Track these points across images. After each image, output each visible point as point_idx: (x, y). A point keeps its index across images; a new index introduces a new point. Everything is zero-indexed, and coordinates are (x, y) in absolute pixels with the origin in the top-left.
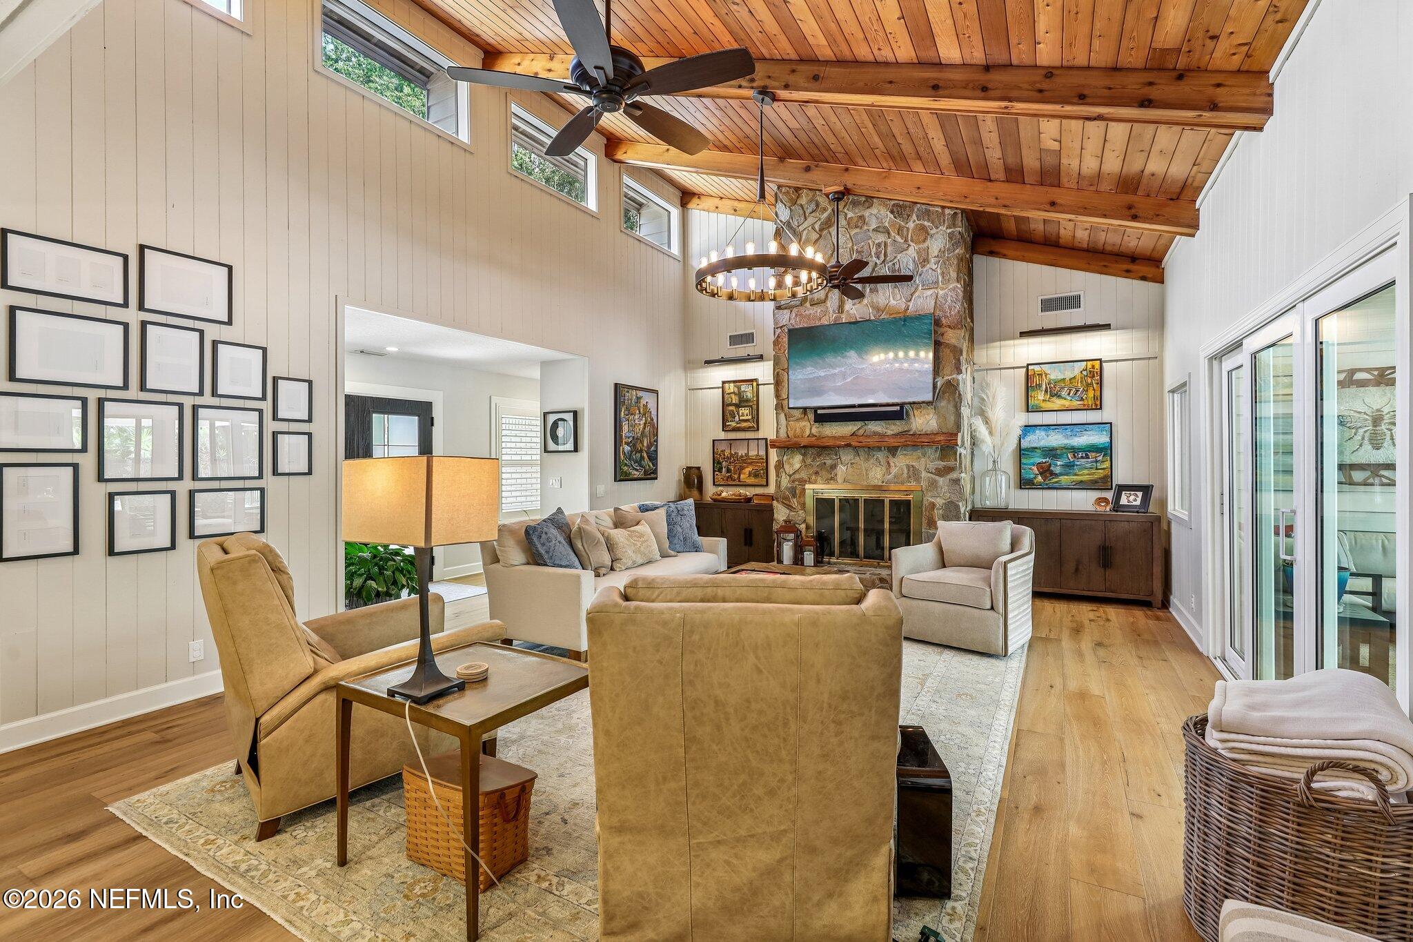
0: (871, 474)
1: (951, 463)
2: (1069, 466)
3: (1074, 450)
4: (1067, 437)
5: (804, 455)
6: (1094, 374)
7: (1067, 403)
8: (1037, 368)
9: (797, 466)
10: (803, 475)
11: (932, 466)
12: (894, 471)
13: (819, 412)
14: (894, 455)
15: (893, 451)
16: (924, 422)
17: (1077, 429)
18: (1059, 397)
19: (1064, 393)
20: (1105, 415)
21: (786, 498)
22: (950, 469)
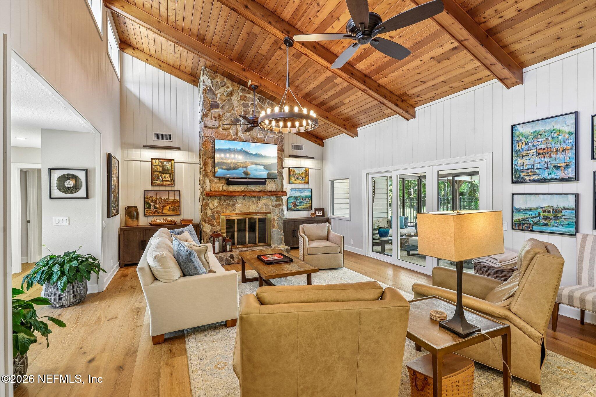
0: (251, 208)
1: (280, 203)
2: (301, 203)
3: (302, 197)
4: (301, 193)
5: (220, 200)
6: (307, 173)
7: (300, 181)
8: (292, 169)
9: (216, 205)
10: (219, 209)
11: (274, 204)
12: (260, 206)
13: (230, 180)
14: (259, 200)
15: (259, 198)
16: (271, 186)
17: (303, 190)
18: (298, 179)
19: (299, 178)
20: (310, 186)
21: (211, 221)
22: (280, 205)
